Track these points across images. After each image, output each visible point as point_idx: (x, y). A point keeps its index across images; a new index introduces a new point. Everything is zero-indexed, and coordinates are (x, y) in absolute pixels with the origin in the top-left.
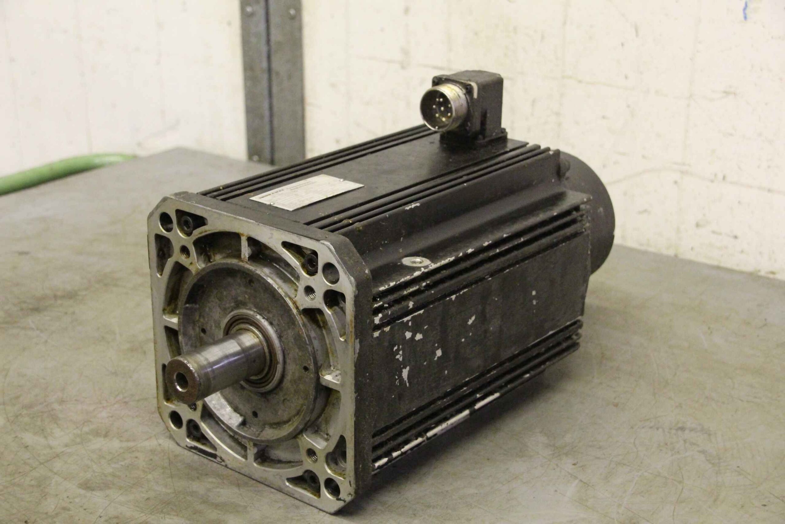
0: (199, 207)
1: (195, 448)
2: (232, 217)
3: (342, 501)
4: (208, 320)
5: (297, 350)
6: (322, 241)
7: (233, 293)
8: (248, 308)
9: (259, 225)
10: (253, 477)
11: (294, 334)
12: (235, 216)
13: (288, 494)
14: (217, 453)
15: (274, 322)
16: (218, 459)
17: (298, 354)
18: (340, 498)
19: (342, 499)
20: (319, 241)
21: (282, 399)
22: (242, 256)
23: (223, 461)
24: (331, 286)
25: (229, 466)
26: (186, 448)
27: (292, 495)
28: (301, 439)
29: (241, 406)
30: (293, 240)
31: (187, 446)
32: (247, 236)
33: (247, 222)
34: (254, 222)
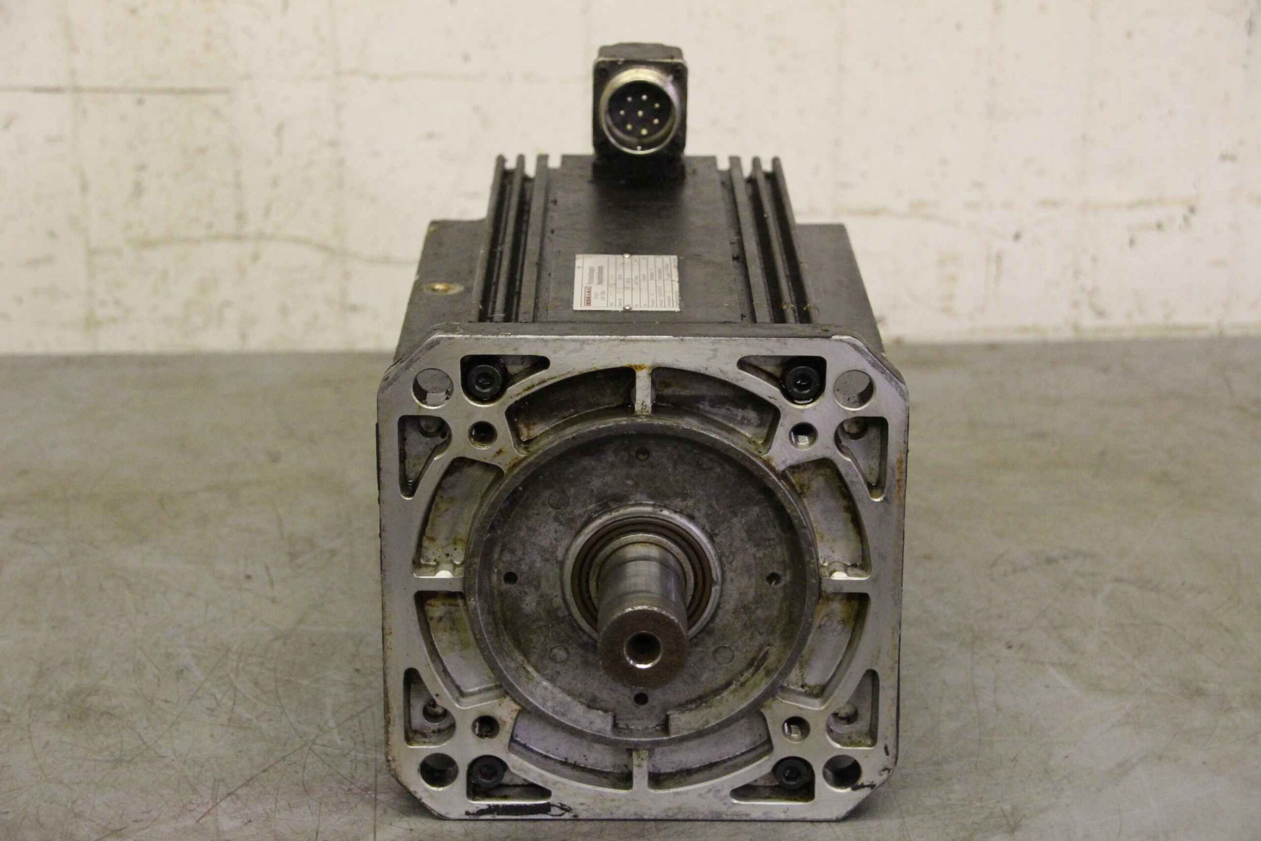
0: (527, 340)
1: (491, 810)
2: (615, 340)
3: (866, 788)
4: (523, 554)
5: (753, 550)
6: (834, 337)
7: (596, 484)
8: (633, 502)
9: (682, 340)
10: (646, 817)
11: (745, 523)
12: (622, 337)
13: (735, 818)
14: (551, 800)
15: (696, 514)
16: (555, 811)
17: (755, 557)
18: (862, 784)
19: (865, 784)
20: (831, 337)
21: (713, 649)
22: (638, 407)
23: (568, 810)
24: (854, 412)
25: (583, 815)
26: (467, 817)
27: (745, 818)
28: (770, 707)
29: (604, 695)
30: (767, 349)
31: (467, 813)
32: (650, 367)
33: (654, 341)
34: (672, 337)
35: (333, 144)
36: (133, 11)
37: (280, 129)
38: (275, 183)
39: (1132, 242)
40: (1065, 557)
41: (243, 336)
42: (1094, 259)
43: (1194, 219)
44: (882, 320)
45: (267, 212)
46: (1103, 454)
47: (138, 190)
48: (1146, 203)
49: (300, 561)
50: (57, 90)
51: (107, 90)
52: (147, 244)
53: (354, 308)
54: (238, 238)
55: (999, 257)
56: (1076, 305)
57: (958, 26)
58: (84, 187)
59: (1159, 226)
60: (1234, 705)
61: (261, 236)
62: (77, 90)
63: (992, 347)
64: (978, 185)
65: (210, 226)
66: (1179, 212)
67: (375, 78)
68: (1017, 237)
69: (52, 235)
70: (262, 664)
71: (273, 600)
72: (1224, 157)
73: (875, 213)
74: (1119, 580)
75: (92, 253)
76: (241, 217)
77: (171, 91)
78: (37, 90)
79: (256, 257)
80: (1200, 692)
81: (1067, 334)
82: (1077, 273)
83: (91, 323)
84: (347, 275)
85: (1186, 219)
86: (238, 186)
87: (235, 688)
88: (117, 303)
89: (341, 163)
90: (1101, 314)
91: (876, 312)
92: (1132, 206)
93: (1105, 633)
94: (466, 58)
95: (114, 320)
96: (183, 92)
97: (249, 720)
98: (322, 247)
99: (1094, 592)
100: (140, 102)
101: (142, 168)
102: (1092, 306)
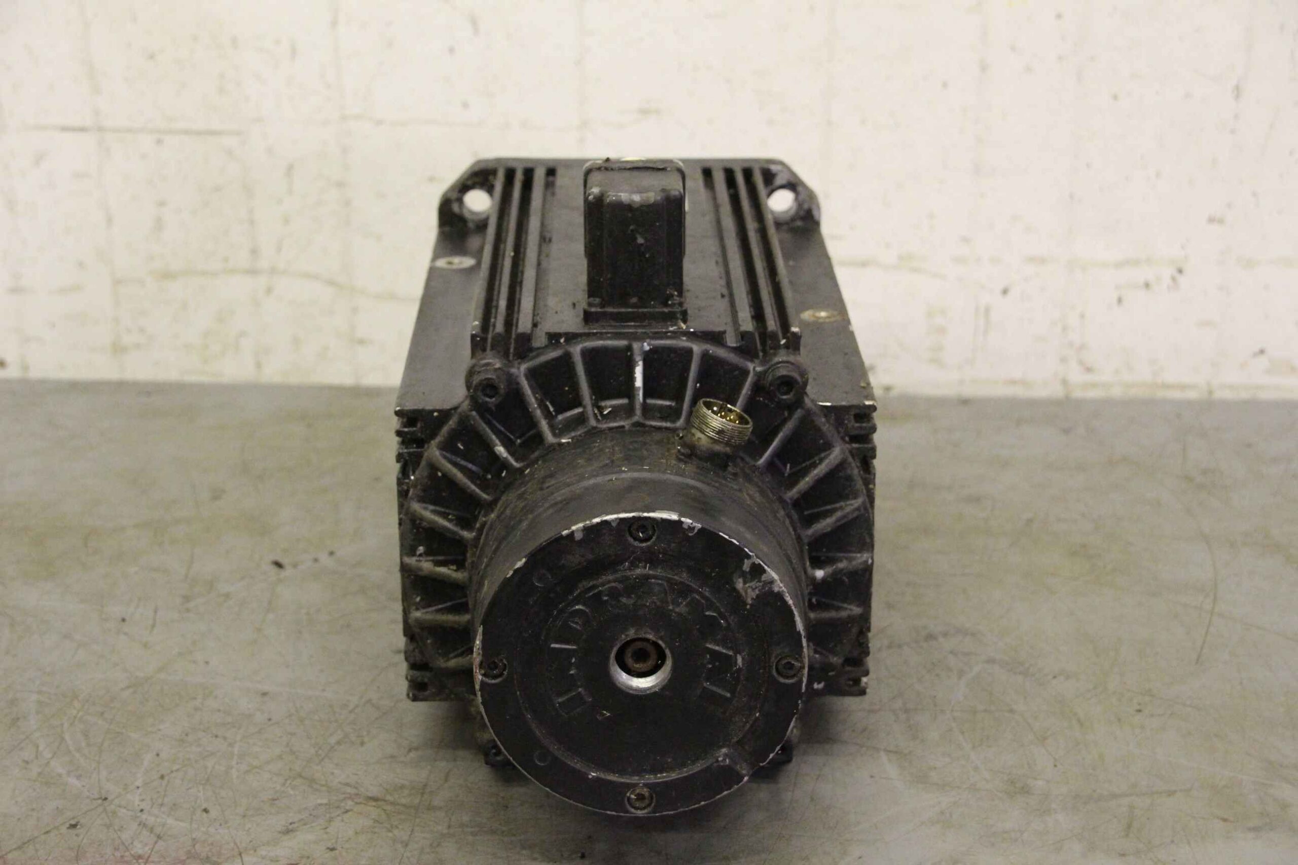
35: (340, 185)
36: (152, 57)
37: (290, 168)
38: (287, 221)
39: (1120, 300)
40: (945, 635)
41: (259, 365)
42: (1082, 316)
43: (1181, 279)
44: (872, 368)
45: (279, 249)
46: (1030, 521)
47: (159, 225)
48: (1135, 263)
49: (192, 605)
50: (82, 129)
51: (129, 130)
52: (167, 275)
53: (361, 342)
54: (253, 272)
55: (987, 310)
56: (1064, 360)
57: (945, 85)
58: (110, 221)
59: (1147, 285)
60: (1054, 806)
61: (273, 271)
62: (101, 129)
63: (965, 402)
64: (966, 240)
65: (226, 260)
66: (1168, 272)
67: (379, 123)
68: (1005, 292)
69: (81, 265)
70: (102, 714)
71: (146, 645)
72: (1211, 220)
73: (864, 264)
74: (991, 661)
75: (117, 282)
76: (254, 252)
77: (187, 132)
78: (65, 129)
79: (269, 291)
80: (1026, 790)
81: (1055, 391)
82: (1065, 329)
83: (118, 349)
84: (355, 310)
85: (1174, 279)
86: (252, 222)
87: (63, 739)
88: (142, 330)
89: (348, 203)
90: (1089, 370)
91: (867, 361)
92: (1119, 265)
93: (954, 719)
94: (465, 105)
95: (138, 346)
96: (199, 133)
97: (60, 775)
98: (331, 283)
99: (961, 674)
100: (159, 142)
101: (162, 204)
102: (1081, 363)
